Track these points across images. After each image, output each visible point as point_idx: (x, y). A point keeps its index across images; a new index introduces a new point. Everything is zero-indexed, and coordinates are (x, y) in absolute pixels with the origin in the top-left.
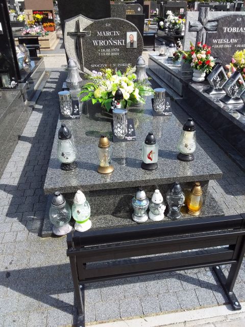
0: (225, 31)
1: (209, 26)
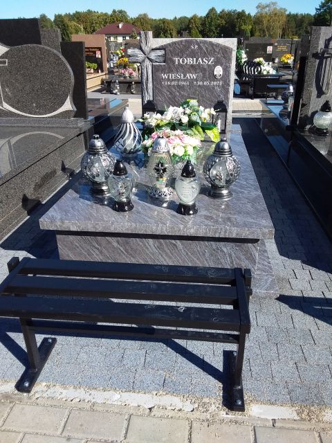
0: (177, 63)
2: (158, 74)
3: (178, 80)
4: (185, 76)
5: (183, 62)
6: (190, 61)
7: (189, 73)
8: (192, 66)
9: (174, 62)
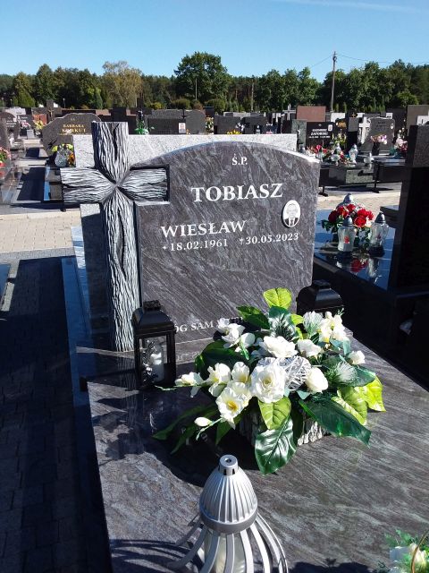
0: (198, 200)
1: (136, 183)
2: (150, 227)
3: (203, 238)
4: (217, 228)
5: (213, 196)
6: (228, 193)
7: (226, 219)
8: (235, 204)
9: (191, 197)
